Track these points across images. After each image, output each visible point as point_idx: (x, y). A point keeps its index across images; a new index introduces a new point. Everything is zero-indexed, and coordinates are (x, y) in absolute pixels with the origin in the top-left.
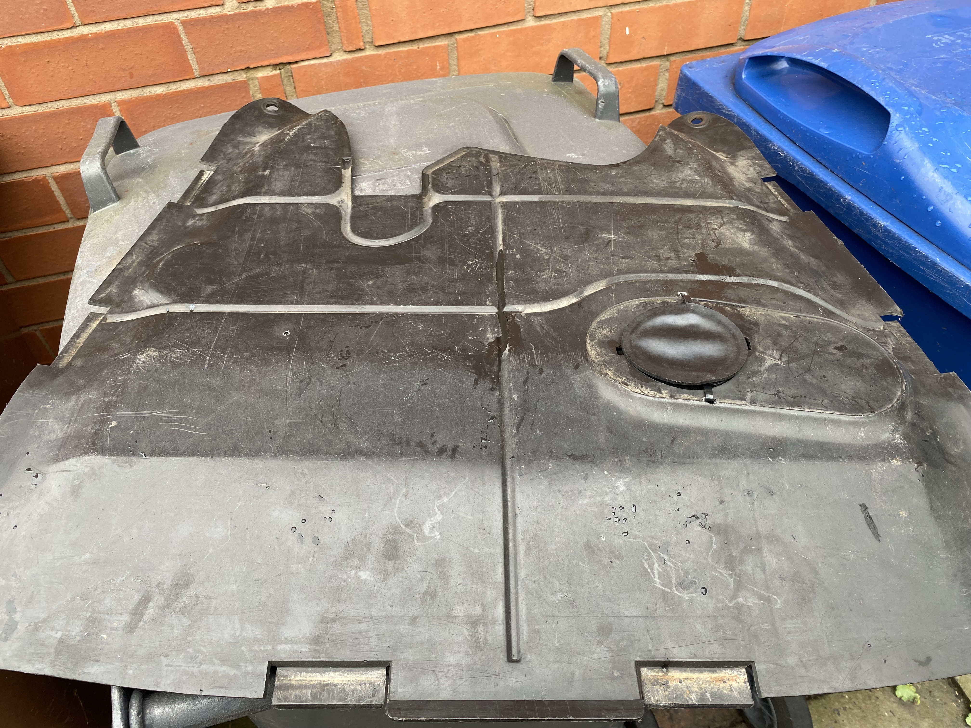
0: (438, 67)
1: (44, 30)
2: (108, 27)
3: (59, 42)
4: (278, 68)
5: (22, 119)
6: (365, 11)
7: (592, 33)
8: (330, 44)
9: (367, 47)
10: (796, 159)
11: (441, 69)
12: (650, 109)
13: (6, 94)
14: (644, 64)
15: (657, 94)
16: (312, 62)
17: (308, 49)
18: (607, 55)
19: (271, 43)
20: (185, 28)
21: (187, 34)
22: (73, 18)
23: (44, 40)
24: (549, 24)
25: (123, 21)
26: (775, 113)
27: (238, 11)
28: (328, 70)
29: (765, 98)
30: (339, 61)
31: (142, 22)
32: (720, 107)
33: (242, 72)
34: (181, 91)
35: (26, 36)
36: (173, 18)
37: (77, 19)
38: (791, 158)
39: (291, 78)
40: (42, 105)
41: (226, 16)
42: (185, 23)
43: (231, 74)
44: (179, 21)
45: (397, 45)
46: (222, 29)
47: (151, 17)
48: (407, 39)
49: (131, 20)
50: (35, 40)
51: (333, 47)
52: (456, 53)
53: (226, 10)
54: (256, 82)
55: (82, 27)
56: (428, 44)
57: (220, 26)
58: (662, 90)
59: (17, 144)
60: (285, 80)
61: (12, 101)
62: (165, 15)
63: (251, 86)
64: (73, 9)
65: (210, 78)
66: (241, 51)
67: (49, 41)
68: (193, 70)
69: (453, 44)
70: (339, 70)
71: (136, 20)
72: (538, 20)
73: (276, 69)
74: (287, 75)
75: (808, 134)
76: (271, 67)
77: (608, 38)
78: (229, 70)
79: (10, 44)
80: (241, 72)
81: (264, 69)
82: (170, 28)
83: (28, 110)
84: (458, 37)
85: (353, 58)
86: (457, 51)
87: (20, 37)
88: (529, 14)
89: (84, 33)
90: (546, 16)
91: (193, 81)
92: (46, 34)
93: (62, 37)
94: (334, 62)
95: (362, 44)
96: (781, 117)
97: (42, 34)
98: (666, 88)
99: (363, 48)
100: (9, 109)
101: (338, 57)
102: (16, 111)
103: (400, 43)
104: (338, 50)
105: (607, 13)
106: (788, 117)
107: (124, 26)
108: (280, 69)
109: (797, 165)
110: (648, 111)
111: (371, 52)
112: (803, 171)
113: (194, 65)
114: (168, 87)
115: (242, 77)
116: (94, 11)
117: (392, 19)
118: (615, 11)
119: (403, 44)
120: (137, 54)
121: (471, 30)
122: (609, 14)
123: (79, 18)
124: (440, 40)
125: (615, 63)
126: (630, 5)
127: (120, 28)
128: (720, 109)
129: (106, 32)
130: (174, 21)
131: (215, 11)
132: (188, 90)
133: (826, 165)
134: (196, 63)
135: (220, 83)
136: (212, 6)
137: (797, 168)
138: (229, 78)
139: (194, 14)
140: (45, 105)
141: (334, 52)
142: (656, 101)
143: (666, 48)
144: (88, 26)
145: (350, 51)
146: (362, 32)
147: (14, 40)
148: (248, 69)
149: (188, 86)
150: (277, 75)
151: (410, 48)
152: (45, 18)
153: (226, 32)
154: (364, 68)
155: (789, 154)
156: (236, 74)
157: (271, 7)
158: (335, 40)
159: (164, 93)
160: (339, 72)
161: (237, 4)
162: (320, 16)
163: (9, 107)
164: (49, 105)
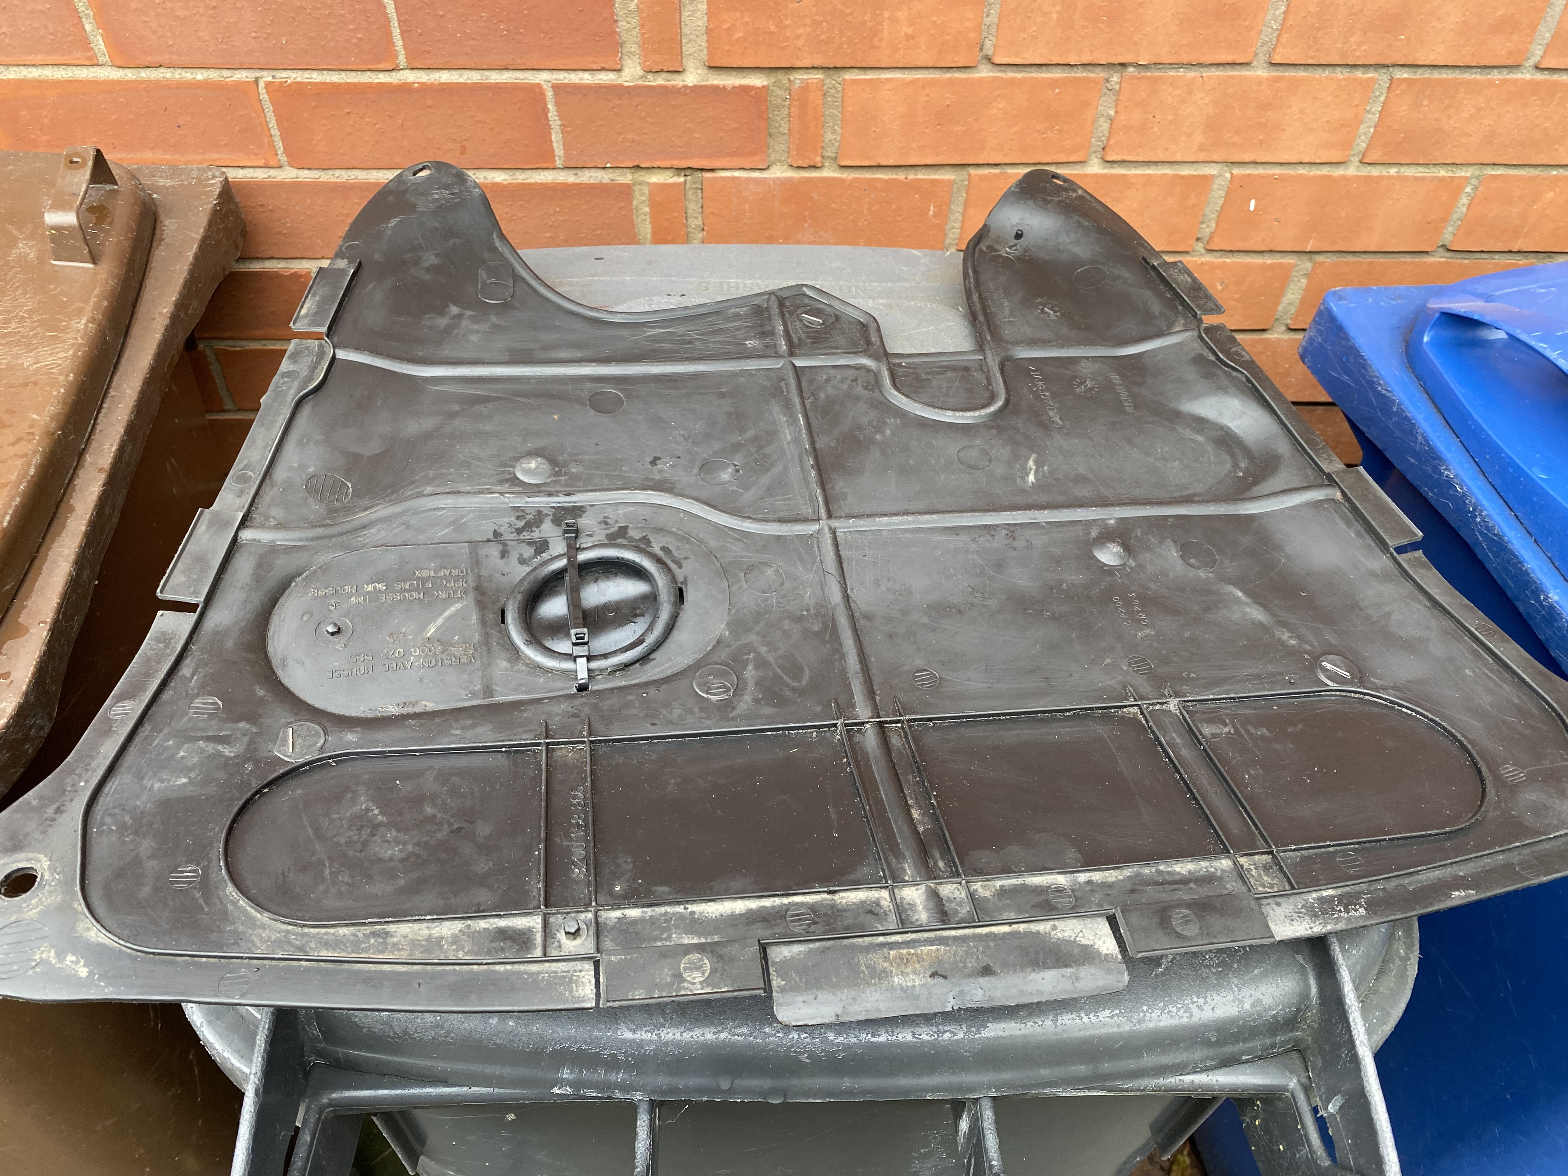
0: (931, 212)
1: (350, 67)
2: (445, 77)
3: (369, 87)
4: (683, 174)
5: (295, 187)
6: (834, 111)
7: (1192, 200)
8: (770, 151)
9: (826, 164)
10: (1482, 505)
11: (935, 215)
12: (1263, 330)
13: (279, 148)
14: (1268, 260)
15: (1280, 308)
16: (737, 174)
17: (734, 154)
18: (1210, 237)
19: (680, 136)
20: (556, 95)
21: (557, 104)
22: (396, 56)
23: (349, 81)
24: (1124, 176)
25: (468, 72)
26: (1465, 417)
27: (640, 82)
28: (759, 190)
29: (1453, 386)
30: (778, 178)
31: (495, 77)
32: (1375, 379)
33: (627, 171)
34: (531, 184)
35: (325, 72)
36: (544, 78)
37: (402, 59)
38: (1473, 500)
39: (700, 192)
40: (327, 172)
41: (621, 87)
42: (557, 88)
43: (610, 171)
44: (550, 84)
45: (874, 169)
46: (611, 105)
47: (510, 72)
48: (891, 162)
49: (481, 72)
50: (336, 80)
51: (773, 156)
52: (965, 195)
53: (623, 78)
54: (646, 189)
55: (408, 71)
56: (922, 175)
57: (609, 101)
58: (1290, 304)
59: (279, 220)
60: (690, 194)
61: (285, 159)
62: (531, 72)
63: (637, 193)
64: (399, 43)
65: (577, 171)
66: (633, 141)
67: (355, 84)
68: (555, 156)
69: (962, 181)
70: (776, 192)
71: (488, 73)
72: (1108, 165)
73: (679, 175)
74: (694, 186)
75: (1511, 470)
76: (673, 170)
77: (1217, 211)
78: (608, 165)
79: (299, 80)
80: (625, 170)
81: (661, 171)
82: (535, 91)
83: (305, 175)
84: (973, 171)
85: (800, 178)
86: (967, 193)
87: (316, 72)
88: (1094, 155)
89: (408, 81)
90: (1123, 162)
91: (552, 172)
92: (353, 73)
93: (377, 81)
94: (769, 178)
95: (818, 159)
96: (1473, 427)
97: (348, 73)
98: (1297, 301)
99: (820, 165)
100: (279, 170)
101: (778, 172)
102: (288, 174)
103: (879, 167)
104: (780, 161)
105: (1225, 172)
106: (1484, 430)
107: (469, 78)
108: (685, 175)
109: (1480, 515)
110: (1259, 333)
111: (829, 173)
112: (1487, 528)
113: (558, 149)
114: (514, 175)
115: (625, 178)
116: (429, 52)
117: (874, 129)
118: (1236, 171)
119: (885, 170)
120: (478, 122)
121: (996, 165)
122: (1228, 175)
123: (406, 58)
124: (943, 171)
125: (1221, 250)
126: (1266, 166)
127: (461, 80)
128: (1373, 382)
129: (441, 84)
130: (543, 83)
131: (605, 78)
132: (541, 184)
133: (1530, 529)
134: (561, 147)
135: (592, 181)
136: (603, 69)
137: (1478, 520)
138: (606, 177)
139: (574, 78)
140: (331, 172)
141: (773, 163)
142: (1277, 319)
143: (1311, 242)
144: (416, 71)
145: (798, 167)
146: (823, 141)
147: (306, 74)
148: (638, 167)
149: (542, 177)
150: (680, 184)
151: (894, 176)
152: (357, 51)
153: (615, 110)
154: (814, 195)
155: (1472, 493)
156: (618, 171)
157: (691, 84)
158: (779, 147)
159: (505, 183)
160: (773, 195)
161: (641, 73)
162: (764, 108)
163: (280, 167)
164: (338, 173)
